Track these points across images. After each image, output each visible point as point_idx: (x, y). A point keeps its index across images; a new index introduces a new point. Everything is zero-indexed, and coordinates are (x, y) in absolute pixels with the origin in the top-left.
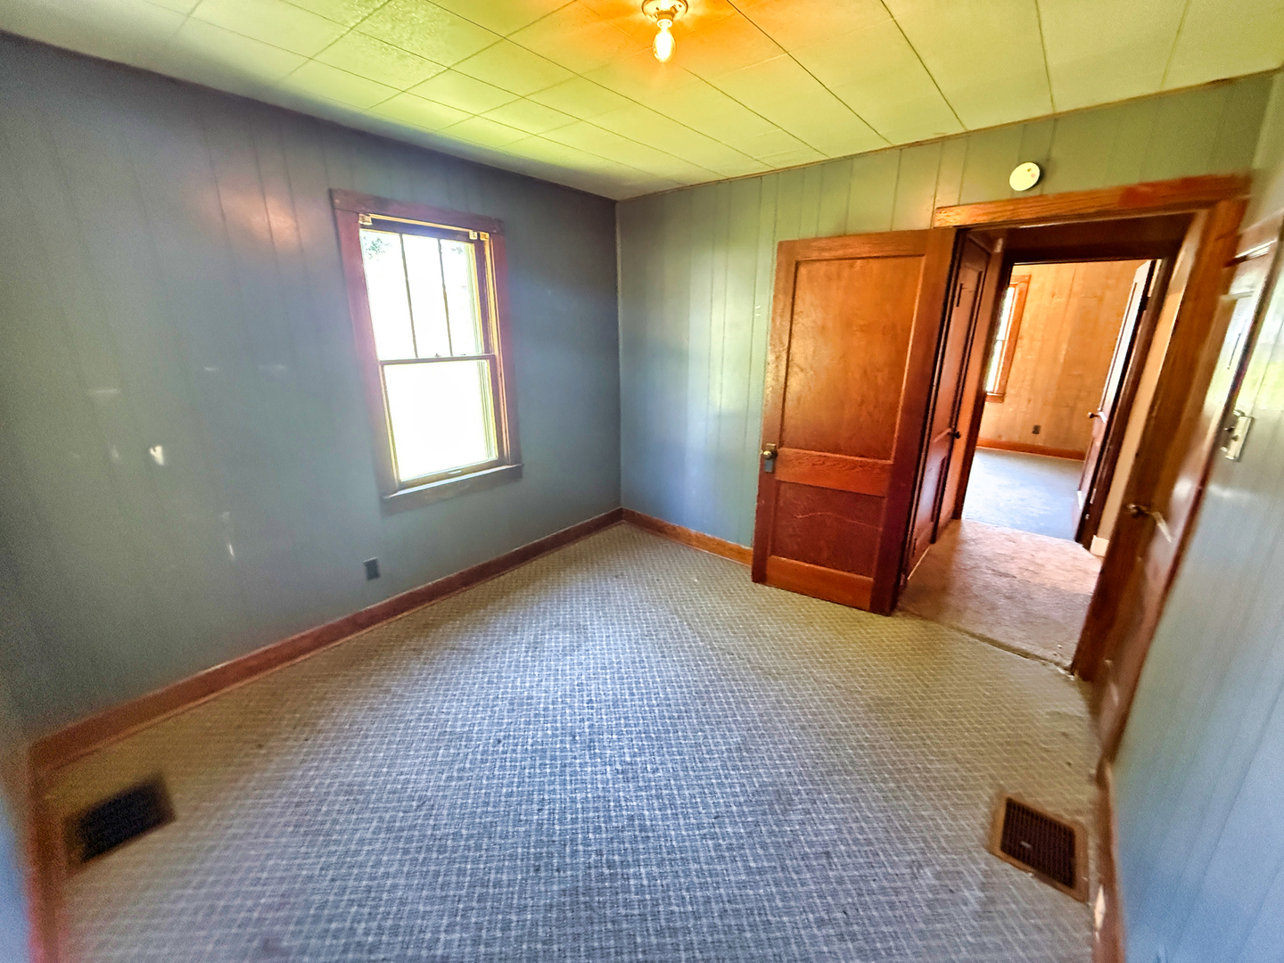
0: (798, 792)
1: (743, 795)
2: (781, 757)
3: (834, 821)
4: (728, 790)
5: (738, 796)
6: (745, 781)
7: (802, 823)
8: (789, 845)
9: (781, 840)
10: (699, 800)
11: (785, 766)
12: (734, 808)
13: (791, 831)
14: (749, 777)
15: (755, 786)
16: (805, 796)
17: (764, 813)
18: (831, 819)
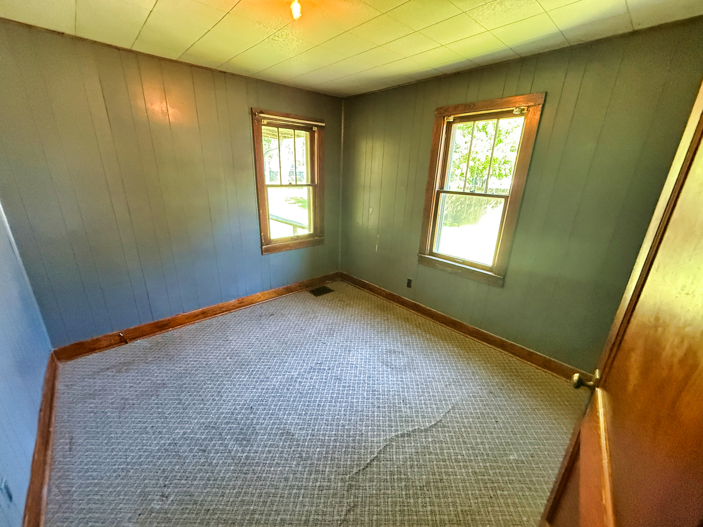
0: (243, 452)
1: (256, 423)
2: (270, 452)
3: (217, 464)
4: (263, 416)
5: (257, 420)
6: (263, 426)
7: (226, 446)
8: (221, 434)
9: (225, 431)
10: (264, 403)
11: (262, 452)
12: (251, 416)
13: (226, 438)
14: (266, 429)
15: (258, 430)
16: (239, 454)
17: (242, 429)
18: (218, 463)
